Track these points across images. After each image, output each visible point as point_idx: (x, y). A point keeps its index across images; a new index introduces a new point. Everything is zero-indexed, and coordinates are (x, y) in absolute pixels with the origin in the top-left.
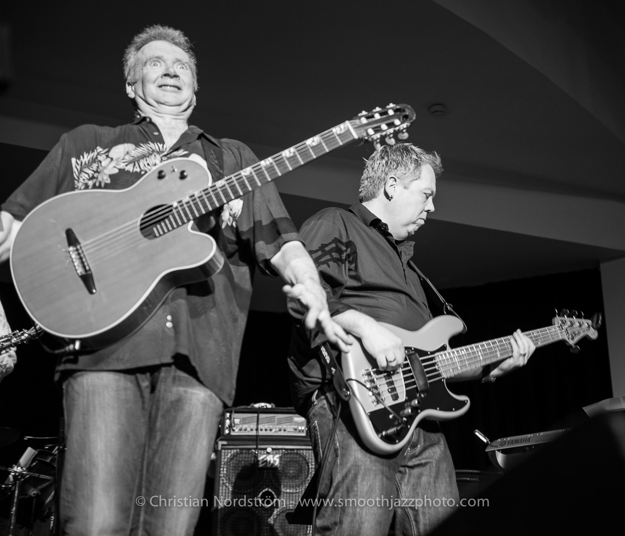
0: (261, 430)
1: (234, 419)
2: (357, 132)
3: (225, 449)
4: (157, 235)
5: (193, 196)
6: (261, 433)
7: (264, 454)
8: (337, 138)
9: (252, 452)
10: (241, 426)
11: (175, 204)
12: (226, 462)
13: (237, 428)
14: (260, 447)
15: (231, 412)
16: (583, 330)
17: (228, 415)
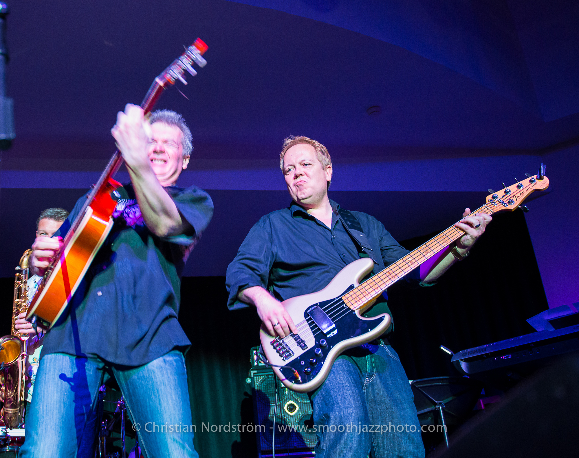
3: (256, 376)
12: (258, 385)
15: (256, 350)
16: (527, 188)
17: (255, 352)
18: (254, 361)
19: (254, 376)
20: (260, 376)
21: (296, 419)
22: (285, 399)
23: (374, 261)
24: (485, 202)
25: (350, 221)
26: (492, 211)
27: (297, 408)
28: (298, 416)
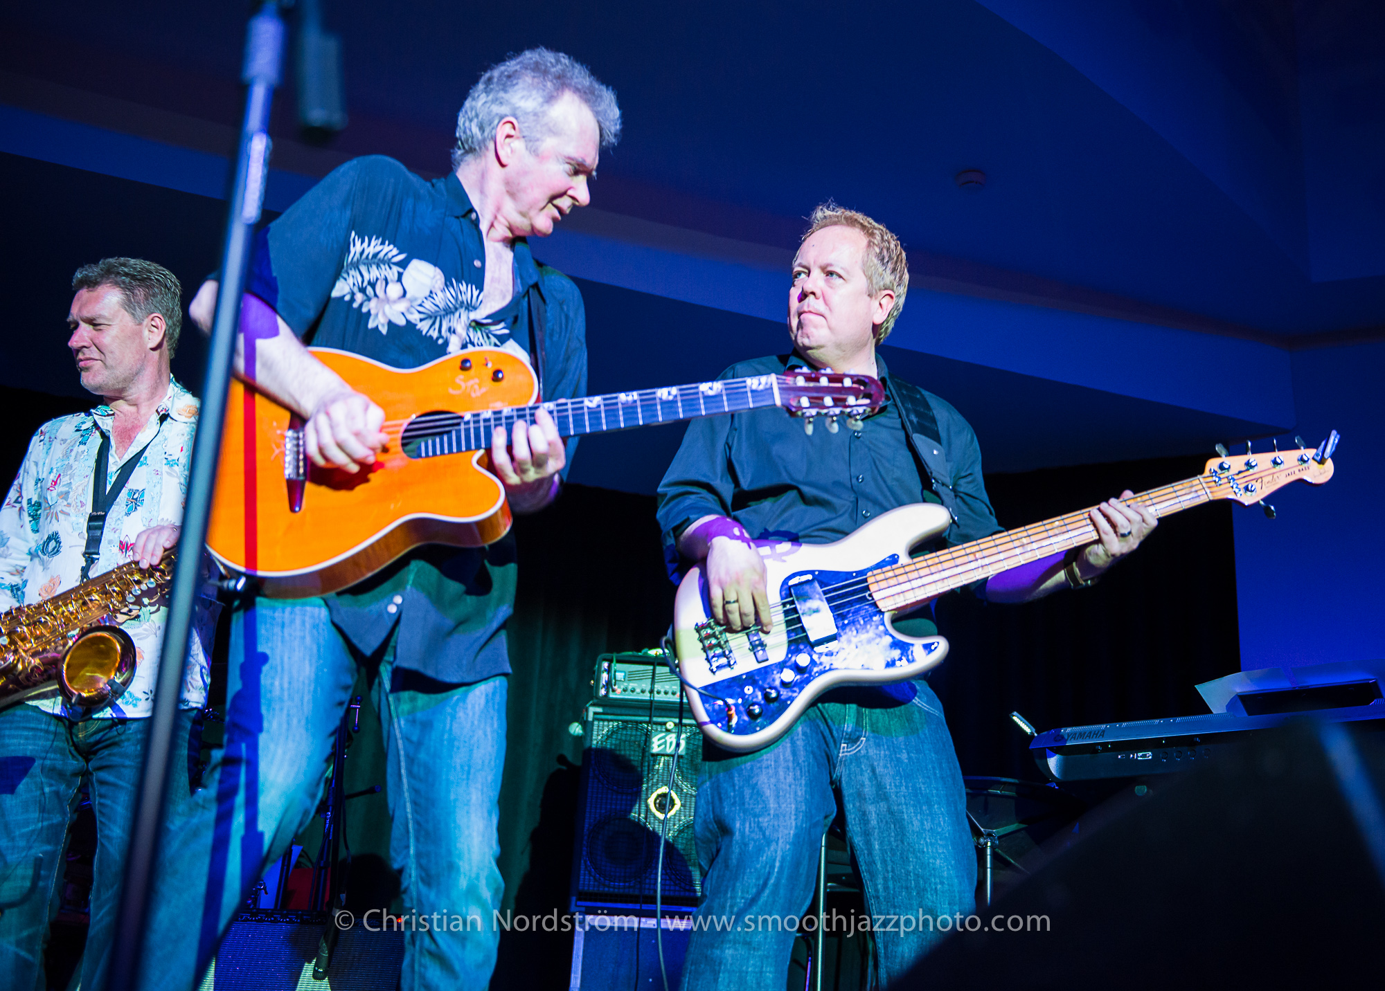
0: (659, 692)
1: (615, 672)
2: (784, 396)
3: (599, 720)
4: (423, 454)
5: (500, 412)
6: (657, 697)
7: (661, 732)
8: (749, 394)
9: (642, 729)
10: (626, 684)
11: (468, 417)
12: (600, 740)
13: (619, 687)
14: (655, 719)
15: (610, 661)
16: (1289, 471)
17: (605, 665)
18: (601, 685)
19: (595, 719)
20: (609, 721)
21: (669, 830)
22: (655, 780)
23: (952, 517)
24: (1201, 471)
25: (918, 414)
26: (1210, 495)
27: (678, 803)
28: (677, 822)
